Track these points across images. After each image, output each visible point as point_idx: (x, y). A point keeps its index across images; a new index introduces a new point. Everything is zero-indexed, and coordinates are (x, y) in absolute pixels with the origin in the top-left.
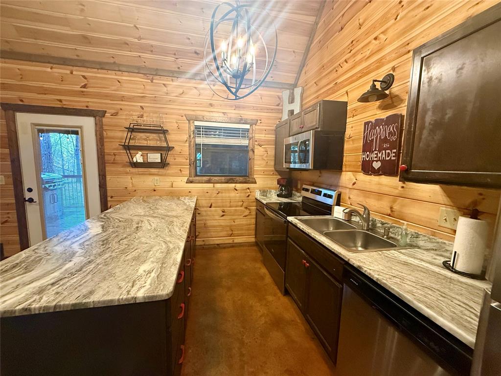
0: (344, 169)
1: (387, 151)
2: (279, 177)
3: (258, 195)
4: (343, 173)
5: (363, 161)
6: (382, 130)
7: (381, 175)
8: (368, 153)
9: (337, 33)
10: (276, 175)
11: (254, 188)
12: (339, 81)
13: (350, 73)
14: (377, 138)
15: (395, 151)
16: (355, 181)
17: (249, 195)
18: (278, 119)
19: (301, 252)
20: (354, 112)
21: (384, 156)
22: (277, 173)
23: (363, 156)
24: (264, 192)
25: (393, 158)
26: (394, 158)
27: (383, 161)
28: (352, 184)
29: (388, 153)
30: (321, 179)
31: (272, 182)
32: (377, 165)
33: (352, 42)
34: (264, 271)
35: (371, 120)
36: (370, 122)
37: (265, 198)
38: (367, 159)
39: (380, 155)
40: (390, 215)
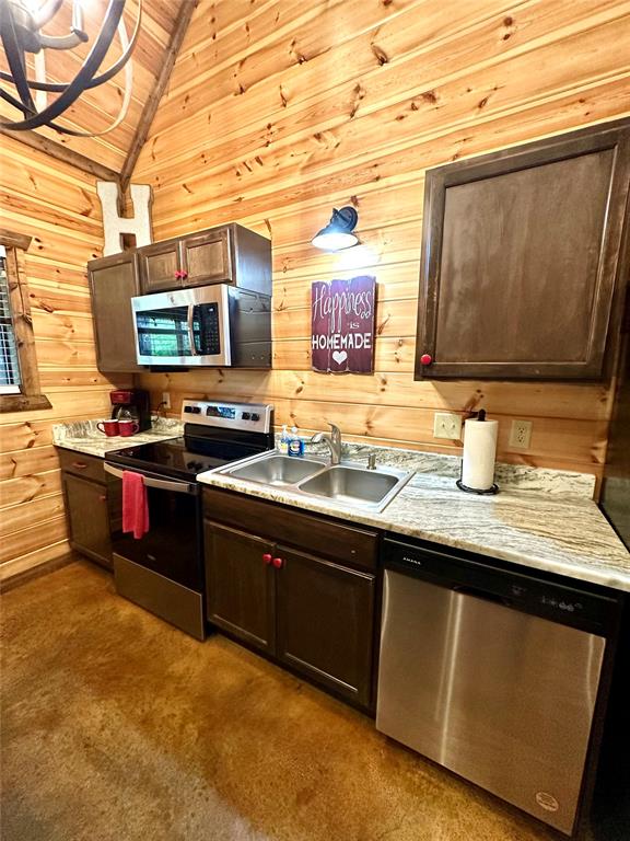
0: (274, 365)
1: (356, 335)
2: (112, 388)
3: (63, 438)
4: (274, 373)
5: (314, 351)
6: (346, 300)
7: (348, 372)
8: (323, 336)
9: (232, 96)
10: (102, 384)
11: (47, 422)
12: (247, 196)
13: (270, 187)
14: (337, 312)
15: (369, 335)
16: (301, 385)
17: (32, 443)
18: (92, 249)
19: (251, 540)
20: (286, 262)
21: (351, 342)
22: (104, 379)
23: (314, 342)
24: (78, 428)
25: (366, 347)
26: (369, 347)
27: (350, 351)
28: (294, 391)
29: (359, 338)
30: (223, 387)
31: (97, 400)
32: (340, 357)
33: (269, 127)
34: (127, 611)
35: (325, 281)
36: (323, 283)
37: (84, 440)
38: (322, 347)
39: (344, 341)
40: (366, 434)
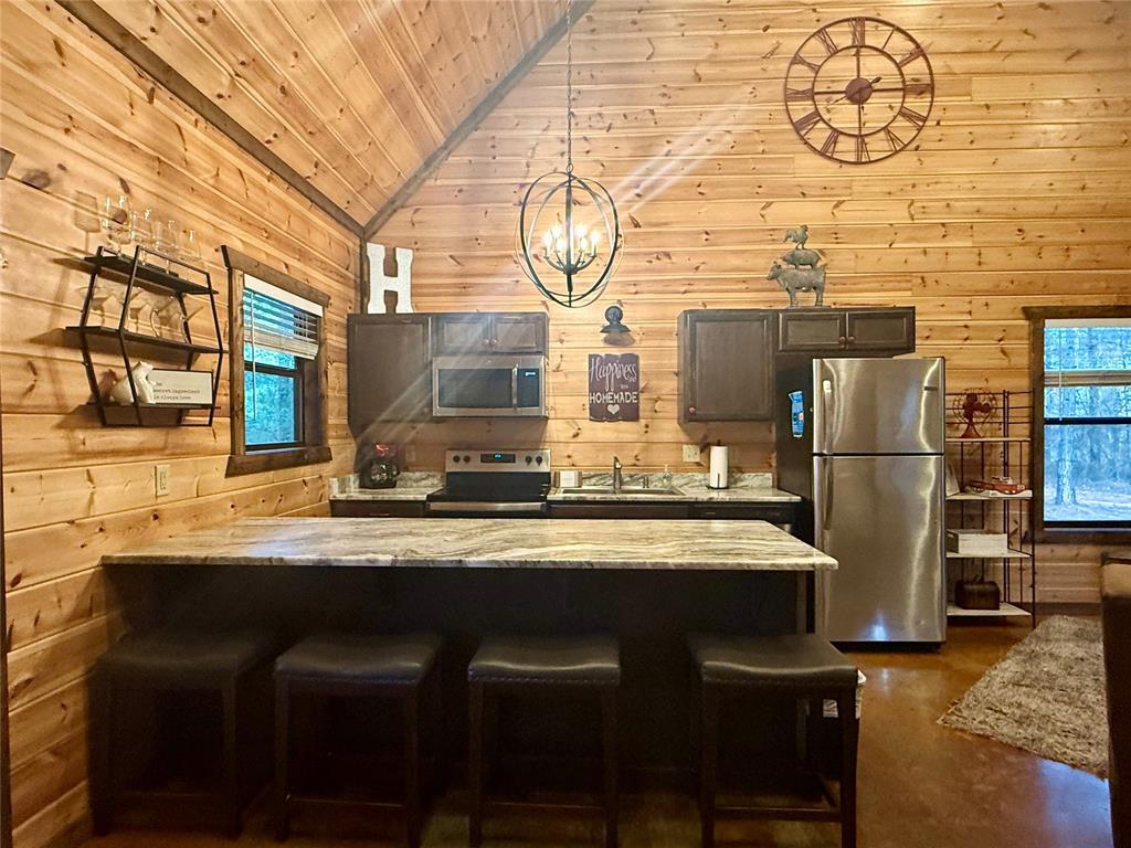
1: (626, 393)
4: (550, 423)
5: (591, 404)
6: (617, 369)
7: (621, 420)
8: (598, 394)
10: (349, 437)
11: (327, 476)
14: (610, 377)
15: (635, 393)
16: (578, 431)
17: (322, 496)
20: (563, 335)
21: (622, 398)
23: (591, 398)
26: (635, 401)
27: (622, 405)
29: (628, 395)
32: (613, 409)
36: (598, 356)
38: (599, 402)
39: (616, 397)
40: (635, 465)
